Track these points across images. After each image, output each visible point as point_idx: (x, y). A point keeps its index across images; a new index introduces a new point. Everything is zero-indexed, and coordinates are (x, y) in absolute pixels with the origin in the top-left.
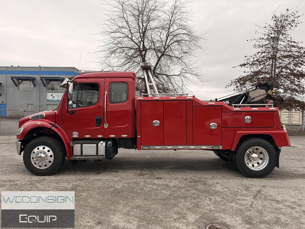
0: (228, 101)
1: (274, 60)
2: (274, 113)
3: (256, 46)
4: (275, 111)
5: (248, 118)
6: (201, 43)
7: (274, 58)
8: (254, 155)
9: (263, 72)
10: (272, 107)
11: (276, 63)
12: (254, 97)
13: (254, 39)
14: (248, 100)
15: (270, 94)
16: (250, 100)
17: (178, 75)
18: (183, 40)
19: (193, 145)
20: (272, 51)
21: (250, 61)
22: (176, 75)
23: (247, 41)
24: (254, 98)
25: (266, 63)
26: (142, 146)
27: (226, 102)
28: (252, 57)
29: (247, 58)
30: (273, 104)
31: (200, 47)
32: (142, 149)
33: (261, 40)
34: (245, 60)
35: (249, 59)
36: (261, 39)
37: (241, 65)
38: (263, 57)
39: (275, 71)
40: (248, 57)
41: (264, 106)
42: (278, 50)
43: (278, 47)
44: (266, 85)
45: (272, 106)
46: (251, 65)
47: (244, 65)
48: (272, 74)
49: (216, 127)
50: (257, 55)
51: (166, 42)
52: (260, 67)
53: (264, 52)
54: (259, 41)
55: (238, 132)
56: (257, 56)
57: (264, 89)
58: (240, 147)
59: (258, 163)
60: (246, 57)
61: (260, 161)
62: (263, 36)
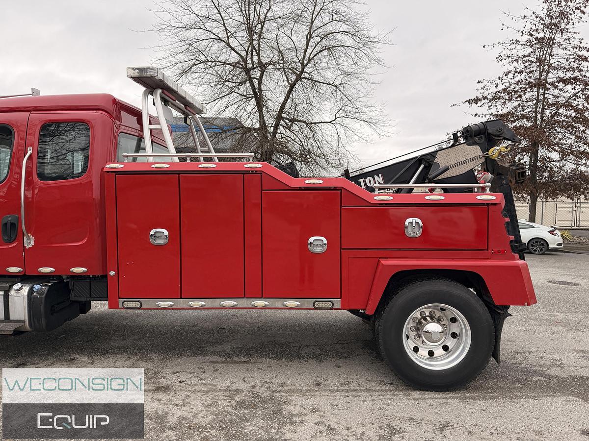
0: (380, 175)
1: (541, 90)
2: (491, 208)
3: (502, 58)
4: (492, 204)
5: (414, 224)
6: (381, 51)
7: (541, 84)
8: (433, 327)
9: (518, 116)
10: (488, 191)
11: (546, 96)
12: (448, 164)
13: (499, 43)
14: (432, 174)
15: (491, 157)
16: (436, 173)
17: (330, 122)
18: (342, 46)
19: (262, 297)
20: (538, 69)
21: (489, 91)
22: (326, 122)
23: (484, 47)
24: (448, 169)
25: (524, 94)
26: (121, 300)
27: (374, 178)
28: (494, 83)
29: (482, 85)
30: (490, 184)
31: (379, 61)
32: (120, 309)
33: (513, 46)
34: (477, 90)
35: (486, 88)
36: (513, 44)
37: (469, 101)
38: (519, 82)
39: (543, 112)
40: (485, 83)
41: (470, 190)
42: (552, 67)
43: (552, 61)
44: (484, 133)
45: (488, 189)
46: (491, 100)
47: (477, 100)
48: (536, 120)
49: (325, 248)
50: (505, 78)
51: (306, 50)
52: (510, 106)
53: (521, 72)
54: (509, 48)
55: (384, 262)
56: (503, 81)
57: (477, 144)
58: (391, 304)
59: (446, 348)
60: (479, 82)
61: (451, 343)
62: (518, 37)
